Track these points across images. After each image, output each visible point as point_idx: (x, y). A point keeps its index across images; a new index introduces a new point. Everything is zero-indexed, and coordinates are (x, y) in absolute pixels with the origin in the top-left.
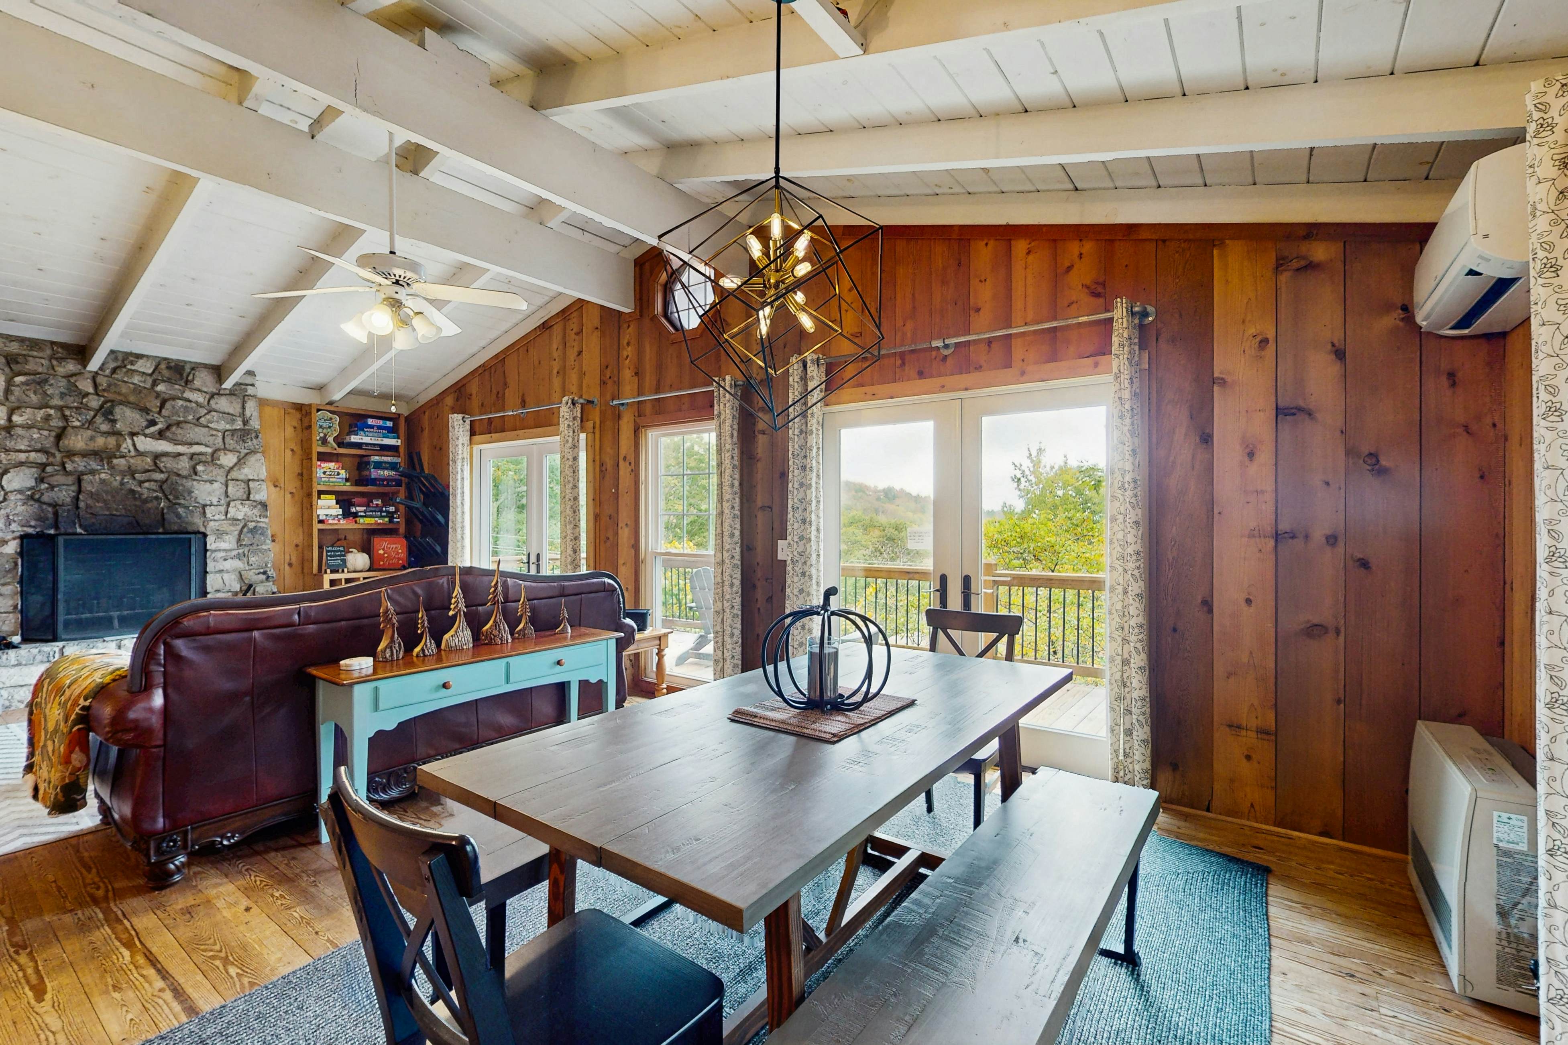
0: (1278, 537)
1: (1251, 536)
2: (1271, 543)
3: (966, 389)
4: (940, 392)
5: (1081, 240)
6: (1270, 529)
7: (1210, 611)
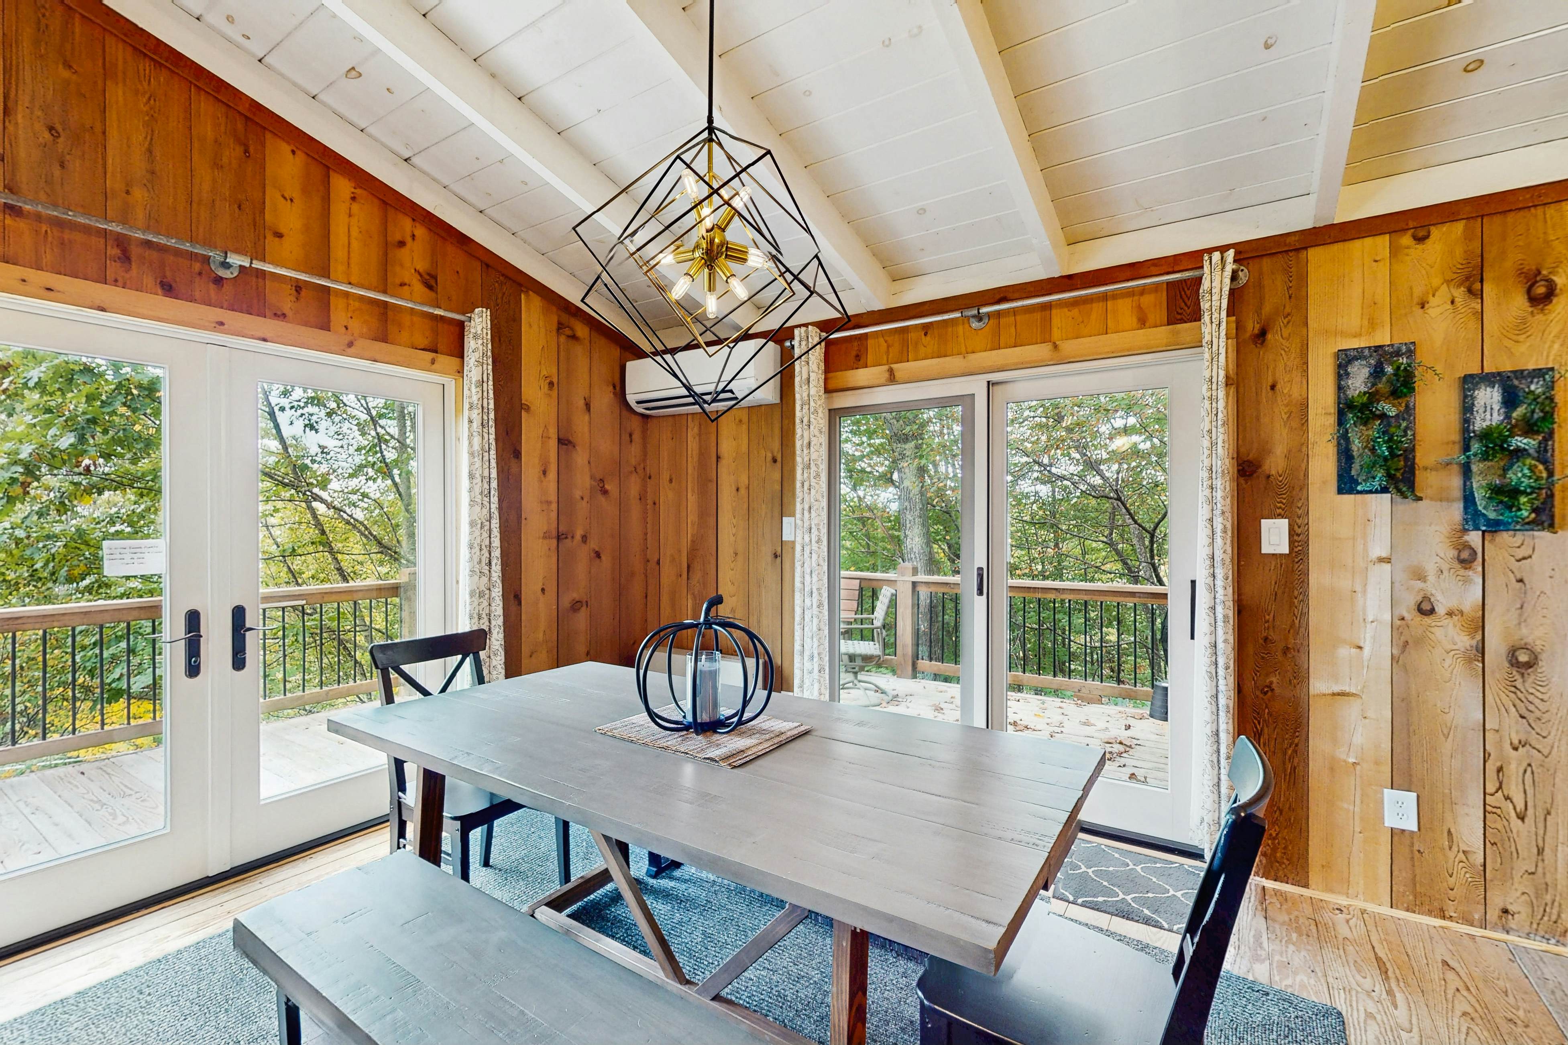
0: (559, 538)
1: (544, 538)
2: (555, 542)
3: (265, 340)
4: (214, 329)
5: (414, 220)
6: (554, 533)
7: (520, 604)
